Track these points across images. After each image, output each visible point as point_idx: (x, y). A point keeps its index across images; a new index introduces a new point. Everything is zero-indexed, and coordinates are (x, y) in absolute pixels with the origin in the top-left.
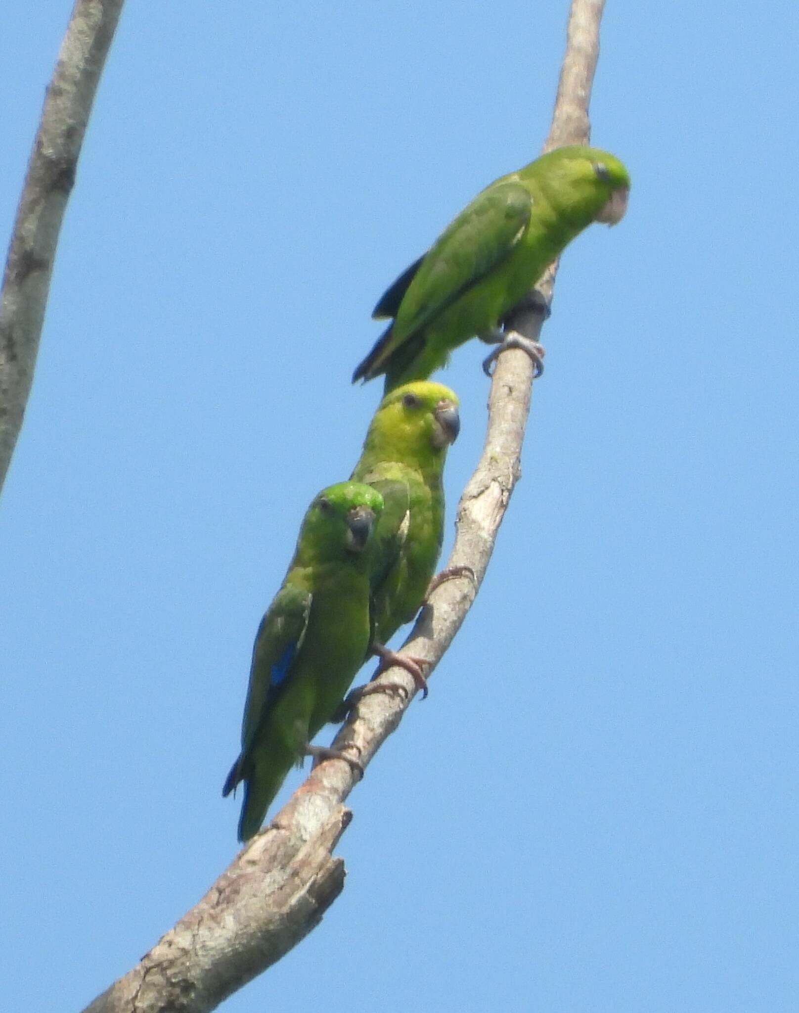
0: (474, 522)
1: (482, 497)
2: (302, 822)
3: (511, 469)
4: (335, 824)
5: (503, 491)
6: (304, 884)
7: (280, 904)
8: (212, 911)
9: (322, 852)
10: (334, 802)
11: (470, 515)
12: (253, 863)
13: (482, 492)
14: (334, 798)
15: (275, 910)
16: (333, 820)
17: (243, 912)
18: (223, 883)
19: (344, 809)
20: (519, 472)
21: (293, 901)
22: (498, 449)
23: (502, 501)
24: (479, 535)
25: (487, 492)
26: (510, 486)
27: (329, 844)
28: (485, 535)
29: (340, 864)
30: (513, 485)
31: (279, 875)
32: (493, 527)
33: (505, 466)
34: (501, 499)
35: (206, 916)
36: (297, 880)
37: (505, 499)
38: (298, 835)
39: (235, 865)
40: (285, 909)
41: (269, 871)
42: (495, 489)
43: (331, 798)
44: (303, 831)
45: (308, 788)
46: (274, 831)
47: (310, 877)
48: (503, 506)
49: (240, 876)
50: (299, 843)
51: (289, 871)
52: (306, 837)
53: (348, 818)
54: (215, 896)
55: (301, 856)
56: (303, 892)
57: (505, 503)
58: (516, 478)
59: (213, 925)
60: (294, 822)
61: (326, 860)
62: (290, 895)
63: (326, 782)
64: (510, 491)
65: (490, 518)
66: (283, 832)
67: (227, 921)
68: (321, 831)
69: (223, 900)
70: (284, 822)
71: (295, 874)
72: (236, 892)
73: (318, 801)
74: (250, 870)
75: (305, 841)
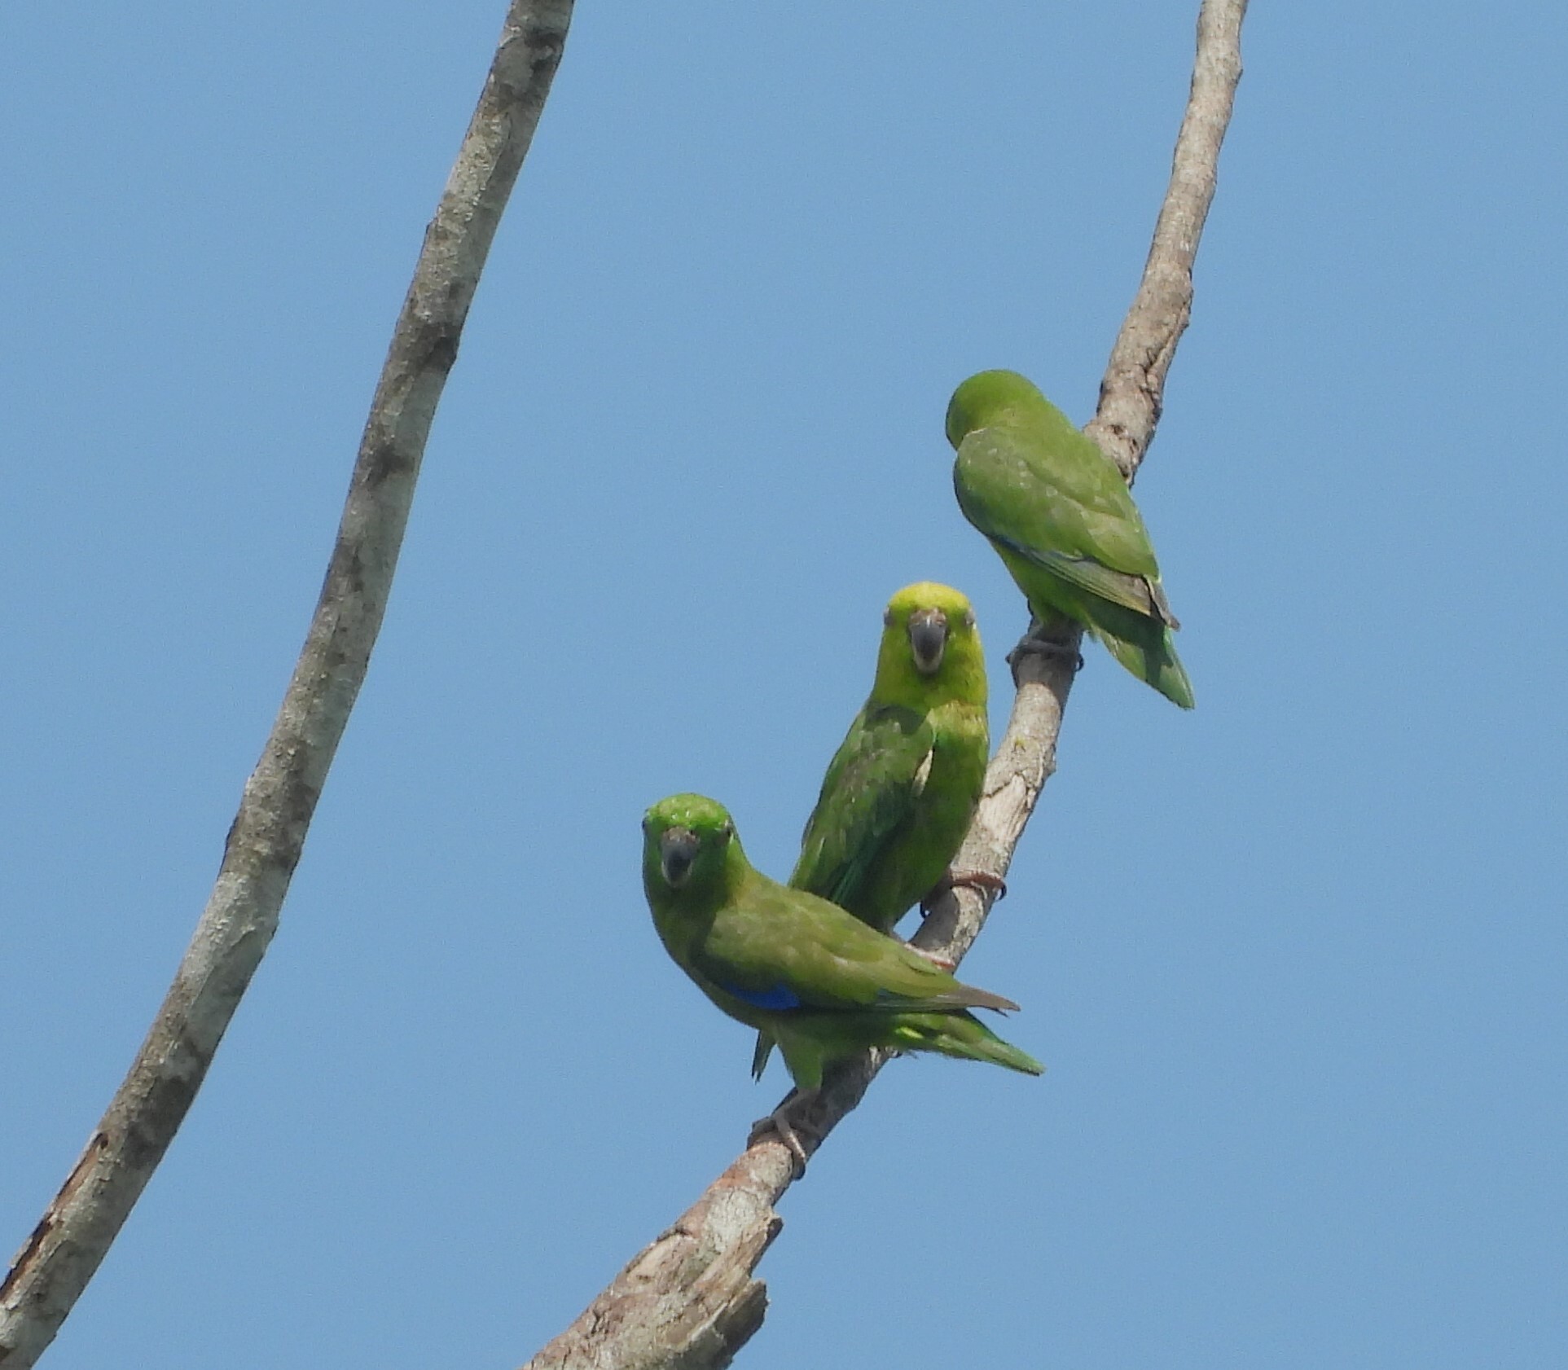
0: (985, 829)
1: (999, 796)
2: (716, 1227)
3: (1042, 760)
4: (758, 1235)
5: (1028, 789)
6: (710, 1313)
7: (675, 1341)
8: (584, 1343)
9: (737, 1272)
10: (763, 1203)
11: (981, 820)
12: (646, 1279)
13: (1000, 789)
14: (764, 1197)
15: (669, 1347)
16: (756, 1229)
17: (625, 1345)
18: (602, 1305)
19: (772, 1216)
20: (1053, 764)
21: (694, 1336)
22: (1027, 732)
23: (1026, 804)
24: (991, 849)
25: (1006, 790)
26: (1038, 784)
27: (748, 1262)
28: (998, 848)
29: (761, 1290)
30: (1043, 780)
31: (677, 1300)
32: (1011, 839)
33: (1034, 758)
34: (1024, 801)
35: (575, 1349)
36: (701, 1308)
37: (1030, 801)
38: (710, 1245)
39: (621, 1281)
40: (682, 1347)
41: (667, 1292)
42: (1018, 785)
43: (759, 1195)
44: (717, 1240)
45: (729, 1181)
46: (678, 1237)
47: (719, 1304)
48: (1028, 810)
49: (626, 1297)
50: (710, 1255)
51: (691, 1295)
52: (720, 1248)
53: (776, 1227)
54: (590, 1322)
55: (709, 1274)
56: (707, 1324)
57: (1029, 806)
58: (1048, 772)
59: (584, 1362)
60: (706, 1227)
61: (742, 1283)
62: (691, 1328)
63: (753, 1175)
64: (1038, 791)
65: (1007, 825)
66: (689, 1238)
67: (603, 1359)
68: (738, 1242)
69: (601, 1329)
70: (692, 1226)
71: (699, 1299)
72: (619, 1319)
73: (741, 1200)
74: (640, 1288)
75: (719, 1253)
